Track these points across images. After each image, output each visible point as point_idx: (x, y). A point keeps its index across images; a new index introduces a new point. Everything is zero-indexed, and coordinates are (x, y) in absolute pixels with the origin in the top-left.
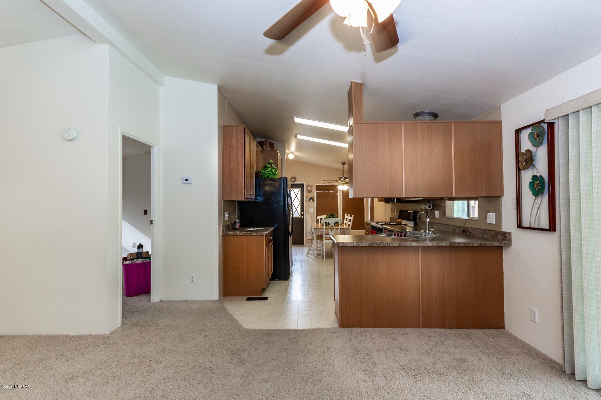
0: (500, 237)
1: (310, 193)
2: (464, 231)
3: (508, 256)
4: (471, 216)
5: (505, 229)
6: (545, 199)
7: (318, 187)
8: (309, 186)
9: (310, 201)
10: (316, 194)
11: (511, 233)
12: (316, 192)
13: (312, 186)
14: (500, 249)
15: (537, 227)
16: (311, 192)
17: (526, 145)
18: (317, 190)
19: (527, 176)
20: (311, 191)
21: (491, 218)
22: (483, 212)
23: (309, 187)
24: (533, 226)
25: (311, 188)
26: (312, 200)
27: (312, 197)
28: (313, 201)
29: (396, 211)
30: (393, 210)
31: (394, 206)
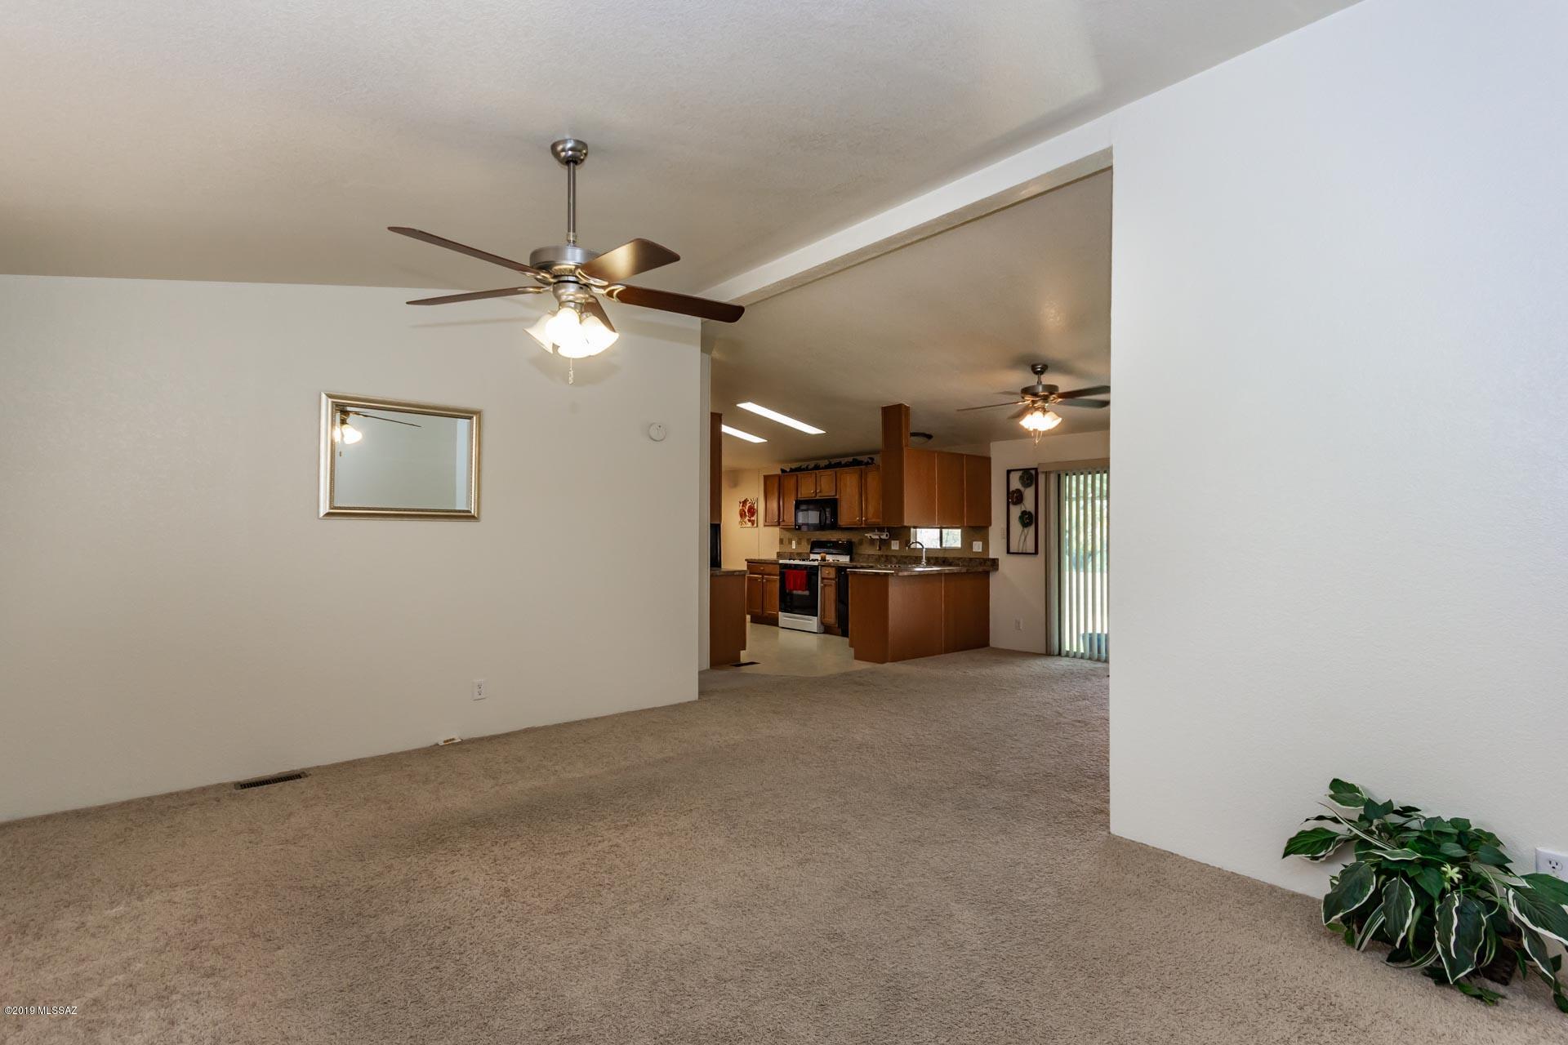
0: (989, 563)
2: (944, 562)
3: (994, 579)
4: (944, 546)
5: (992, 556)
6: (1032, 528)
11: (998, 559)
14: (987, 574)
15: (1024, 552)
17: (1016, 484)
19: (1016, 511)
21: (977, 547)
22: (967, 541)
24: (1020, 551)
29: (794, 542)
30: (786, 541)
31: (788, 535)
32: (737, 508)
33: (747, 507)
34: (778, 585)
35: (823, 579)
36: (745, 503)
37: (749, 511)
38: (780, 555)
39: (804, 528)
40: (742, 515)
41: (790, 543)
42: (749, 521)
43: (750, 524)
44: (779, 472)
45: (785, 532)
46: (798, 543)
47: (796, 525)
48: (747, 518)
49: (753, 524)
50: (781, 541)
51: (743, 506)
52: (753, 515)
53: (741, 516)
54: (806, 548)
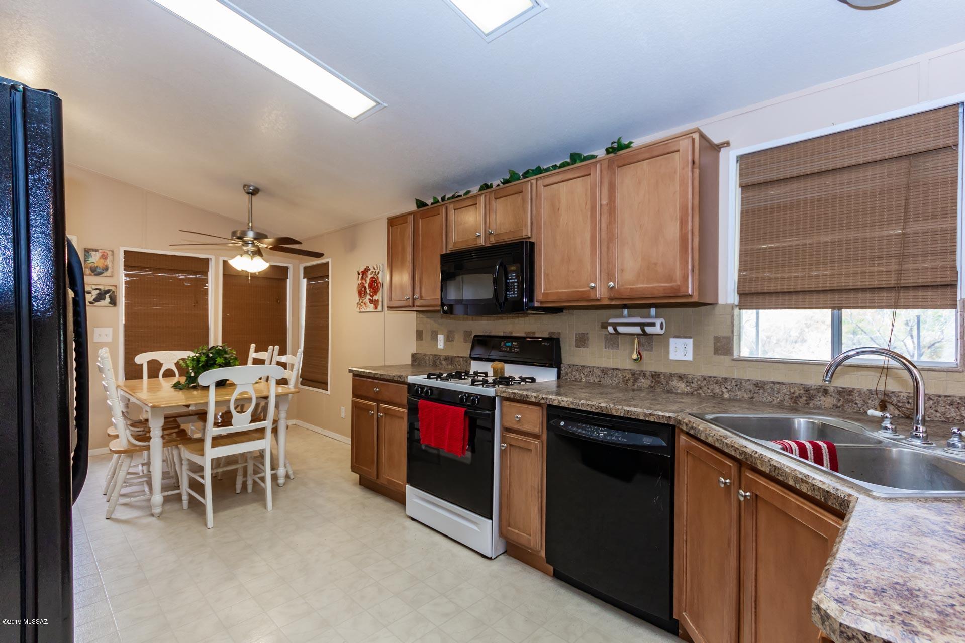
1: (99, 274)
7: (133, 260)
8: (96, 250)
9: (97, 304)
10: (127, 283)
12: (126, 276)
13: (109, 253)
16: (104, 274)
18: (127, 267)
20: (106, 269)
23: (93, 253)
25: (104, 257)
26: (108, 300)
27: (108, 291)
28: (113, 302)
29: (441, 337)
30: (426, 336)
31: (430, 323)
32: (354, 282)
33: (368, 280)
34: (404, 425)
35: (506, 430)
36: (365, 273)
37: (371, 286)
38: (417, 361)
39: (459, 309)
40: (362, 293)
41: (435, 338)
42: (371, 301)
43: (371, 307)
44: (413, 207)
45: (425, 318)
46: (449, 339)
47: (443, 305)
48: (368, 297)
49: (376, 308)
50: (419, 335)
51: (362, 278)
52: (376, 293)
53: (360, 294)
54: (462, 349)
